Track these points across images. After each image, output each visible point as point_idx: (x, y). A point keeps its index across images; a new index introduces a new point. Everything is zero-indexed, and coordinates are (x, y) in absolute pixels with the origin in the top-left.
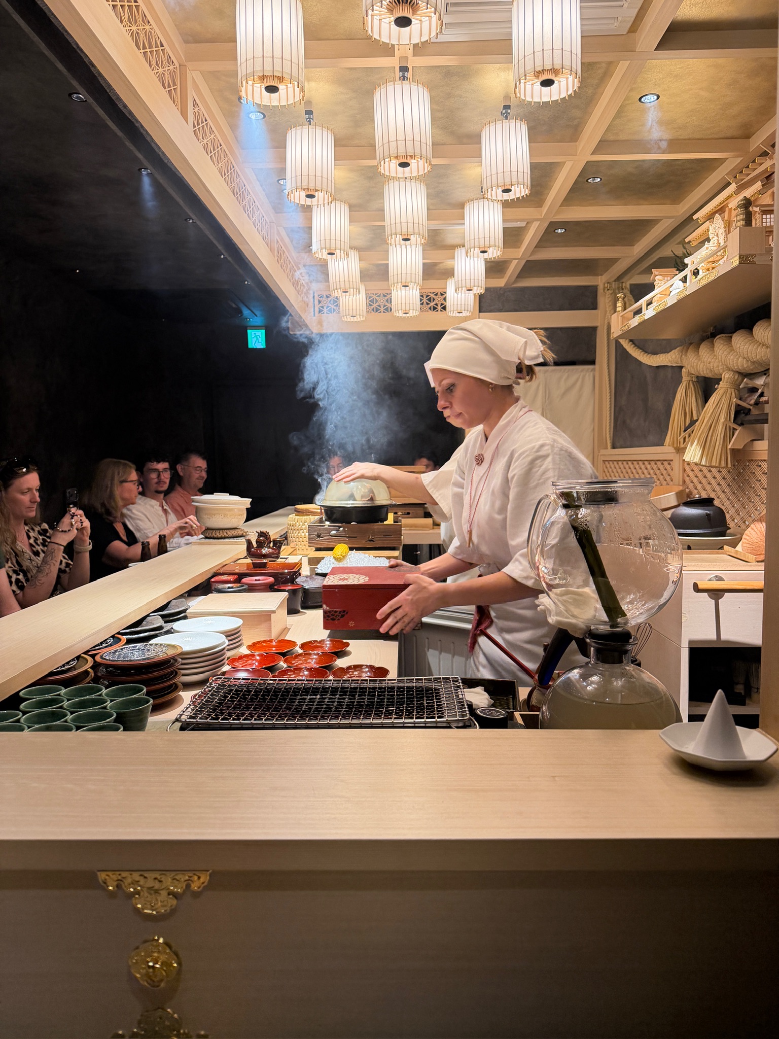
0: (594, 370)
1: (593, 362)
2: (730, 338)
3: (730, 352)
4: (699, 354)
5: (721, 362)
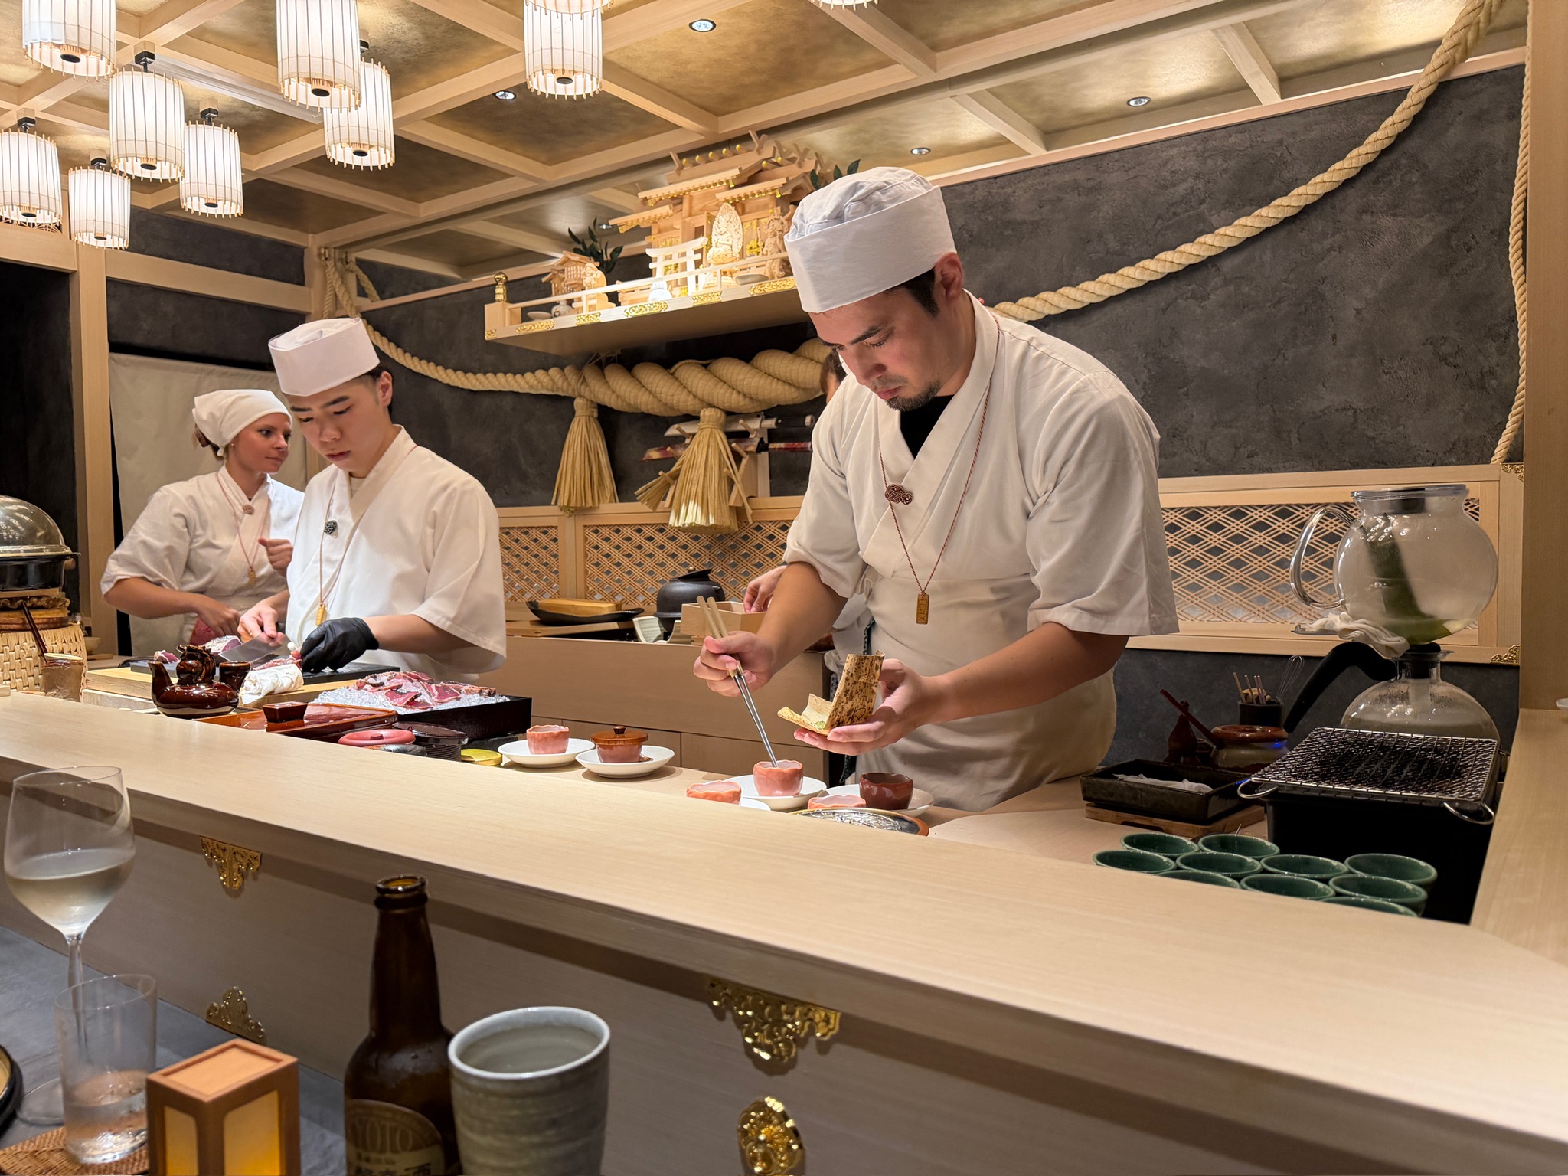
2: (705, 366)
3: (717, 384)
4: (642, 381)
5: (695, 396)
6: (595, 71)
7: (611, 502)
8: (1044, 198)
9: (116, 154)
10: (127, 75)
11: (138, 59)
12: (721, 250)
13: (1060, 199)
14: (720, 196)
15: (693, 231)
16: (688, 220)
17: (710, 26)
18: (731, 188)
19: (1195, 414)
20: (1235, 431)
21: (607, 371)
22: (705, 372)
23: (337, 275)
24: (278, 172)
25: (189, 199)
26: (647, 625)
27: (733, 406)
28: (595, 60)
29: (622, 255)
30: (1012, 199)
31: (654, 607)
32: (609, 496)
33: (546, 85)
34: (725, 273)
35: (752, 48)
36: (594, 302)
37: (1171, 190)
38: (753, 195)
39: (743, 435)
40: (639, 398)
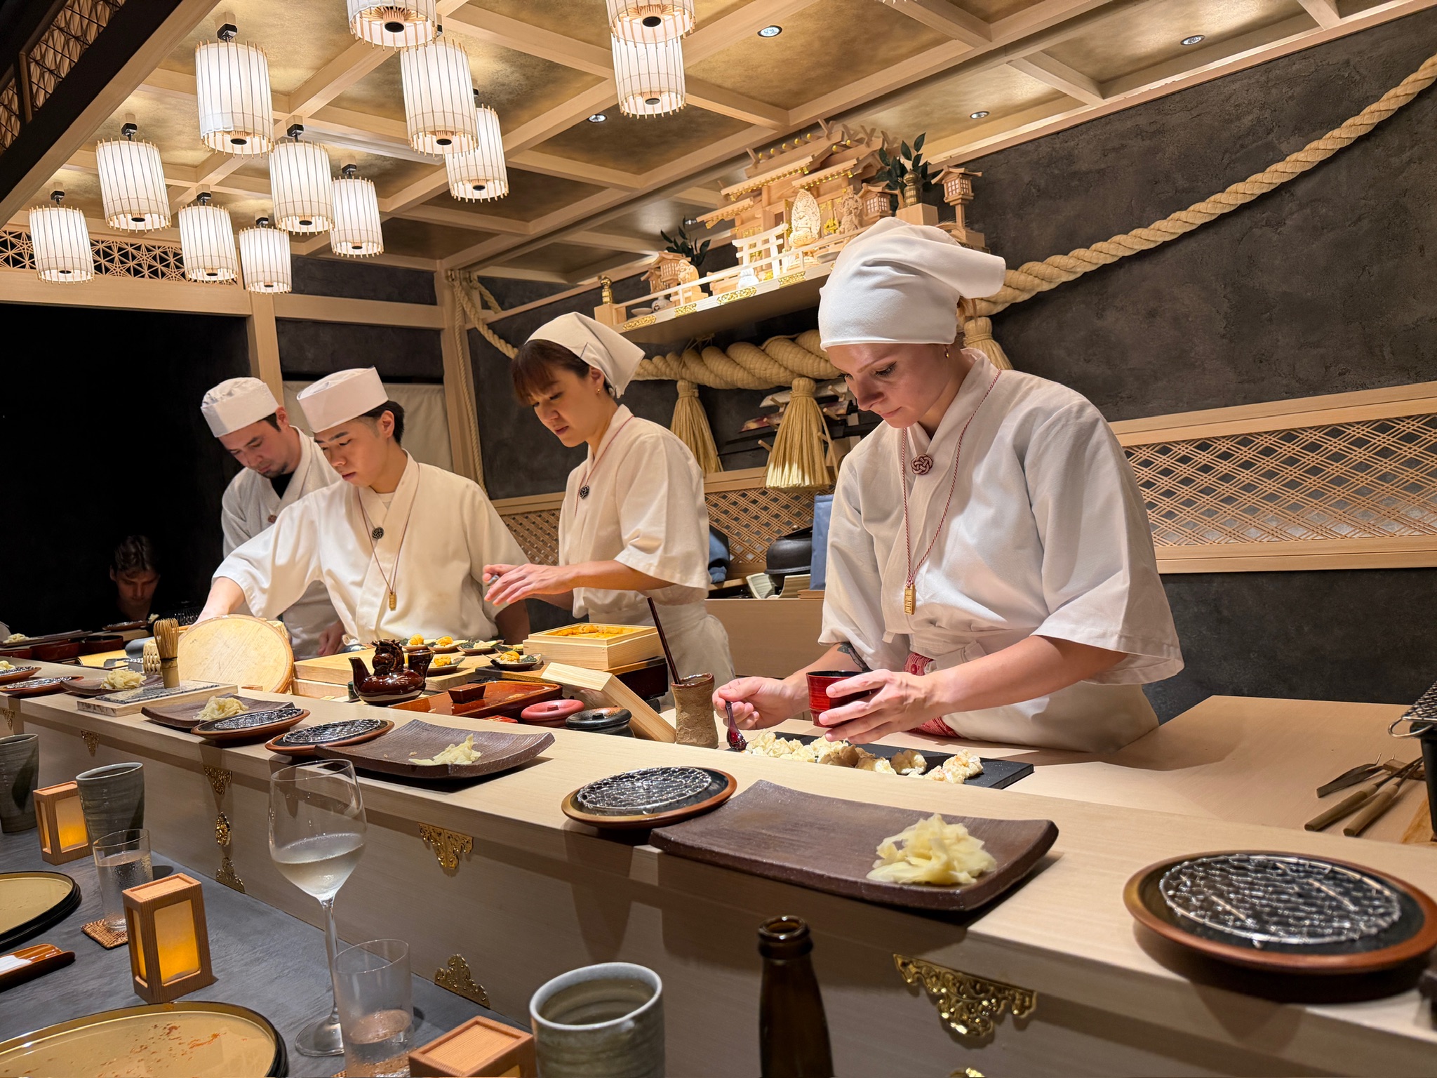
0: (443, 391)
1: (439, 380)
2: (793, 340)
3: (805, 357)
4: (737, 360)
5: (786, 368)
6: (679, 88)
7: (716, 471)
8: (1107, 147)
9: (279, 215)
10: (282, 147)
11: (290, 132)
12: (801, 233)
13: (1123, 146)
14: (796, 183)
15: (773, 217)
16: (767, 208)
17: (777, 30)
18: (807, 174)
19: (1280, 338)
20: (1322, 351)
21: (705, 353)
22: (794, 345)
23: (463, 294)
24: (408, 211)
25: (339, 245)
26: (759, 581)
27: (822, 374)
28: (678, 79)
29: (710, 247)
30: (1076, 152)
31: (765, 565)
32: (714, 466)
33: (636, 107)
34: (806, 254)
35: (817, 45)
36: (689, 294)
37: (1237, 123)
38: (826, 178)
39: (833, 400)
40: (735, 375)
